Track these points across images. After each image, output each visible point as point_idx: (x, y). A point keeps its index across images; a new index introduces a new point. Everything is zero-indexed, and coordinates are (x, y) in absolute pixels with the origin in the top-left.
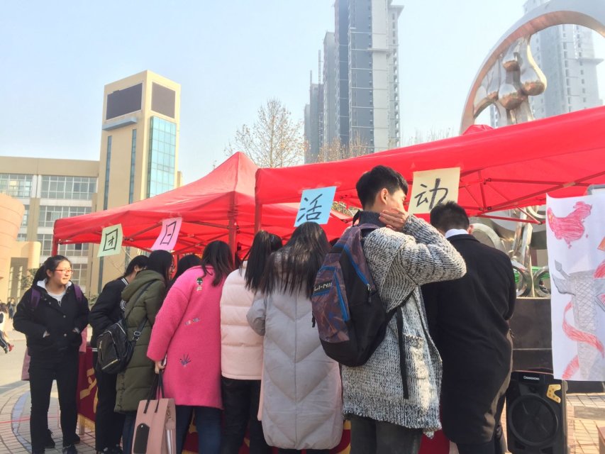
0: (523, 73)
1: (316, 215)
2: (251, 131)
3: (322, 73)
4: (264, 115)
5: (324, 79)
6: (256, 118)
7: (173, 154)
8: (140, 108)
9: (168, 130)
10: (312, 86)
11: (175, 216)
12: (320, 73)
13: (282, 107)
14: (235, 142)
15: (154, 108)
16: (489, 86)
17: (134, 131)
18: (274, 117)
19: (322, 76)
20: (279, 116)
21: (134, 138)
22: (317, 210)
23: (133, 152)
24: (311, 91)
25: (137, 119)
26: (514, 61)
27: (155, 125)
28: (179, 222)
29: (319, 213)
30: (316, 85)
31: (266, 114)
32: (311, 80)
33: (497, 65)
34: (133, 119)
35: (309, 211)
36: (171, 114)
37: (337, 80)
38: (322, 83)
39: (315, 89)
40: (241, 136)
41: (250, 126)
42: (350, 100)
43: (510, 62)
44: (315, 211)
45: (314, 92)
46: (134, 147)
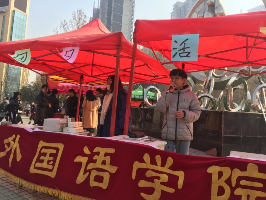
0: (216, 8)
1: (187, 54)
2: (68, 24)
3: (99, 3)
4: (75, 16)
5: (100, 7)
6: (71, 18)
7: (24, 31)
8: (8, 5)
9: (22, 18)
10: (94, 9)
11: (74, 45)
12: (98, 3)
13: (84, 14)
14: (60, 28)
15: (15, 6)
16: (198, 13)
17: (4, 17)
18: (80, 18)
19: (99, 5)
20: (83, 18)
21: (4, 20)
22: (186, 50)
23: (3, 27)
24: (93, 11)
25: (6, 11)
26: (213, 2)
27: (16, 15)
28: (77, 50)
29: (189, 53)
30: (96, 9)
31: (76, 16)
32: (94, 6)
33: (203, 3)
34: (4, 10)
35: (180, 50)
36: (24, 11)
37: (107, 8)
38: (99, 8)
39: (96, 10)
40: (63, 25)
41: (68, 21)
42: (112, 18)
43: (211, 2)
44: (185, 51)
45: (95, 12)
46: (3, 25)
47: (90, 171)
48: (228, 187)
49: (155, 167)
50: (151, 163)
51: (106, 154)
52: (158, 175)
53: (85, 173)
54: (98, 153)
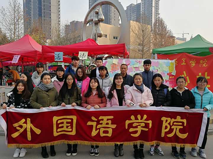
0: (99, 15)
16: (91, 17)
26: (97, 11)
28: (19, 56)
35: (57, 57)
44: (59, 58)
47: (99, 129)
48: (169, 126)
49: (137, 121)
50: (135, 119)
51: (108, 120)
52: (140, 124)
53: (96, 130)
54: (102, 120)
